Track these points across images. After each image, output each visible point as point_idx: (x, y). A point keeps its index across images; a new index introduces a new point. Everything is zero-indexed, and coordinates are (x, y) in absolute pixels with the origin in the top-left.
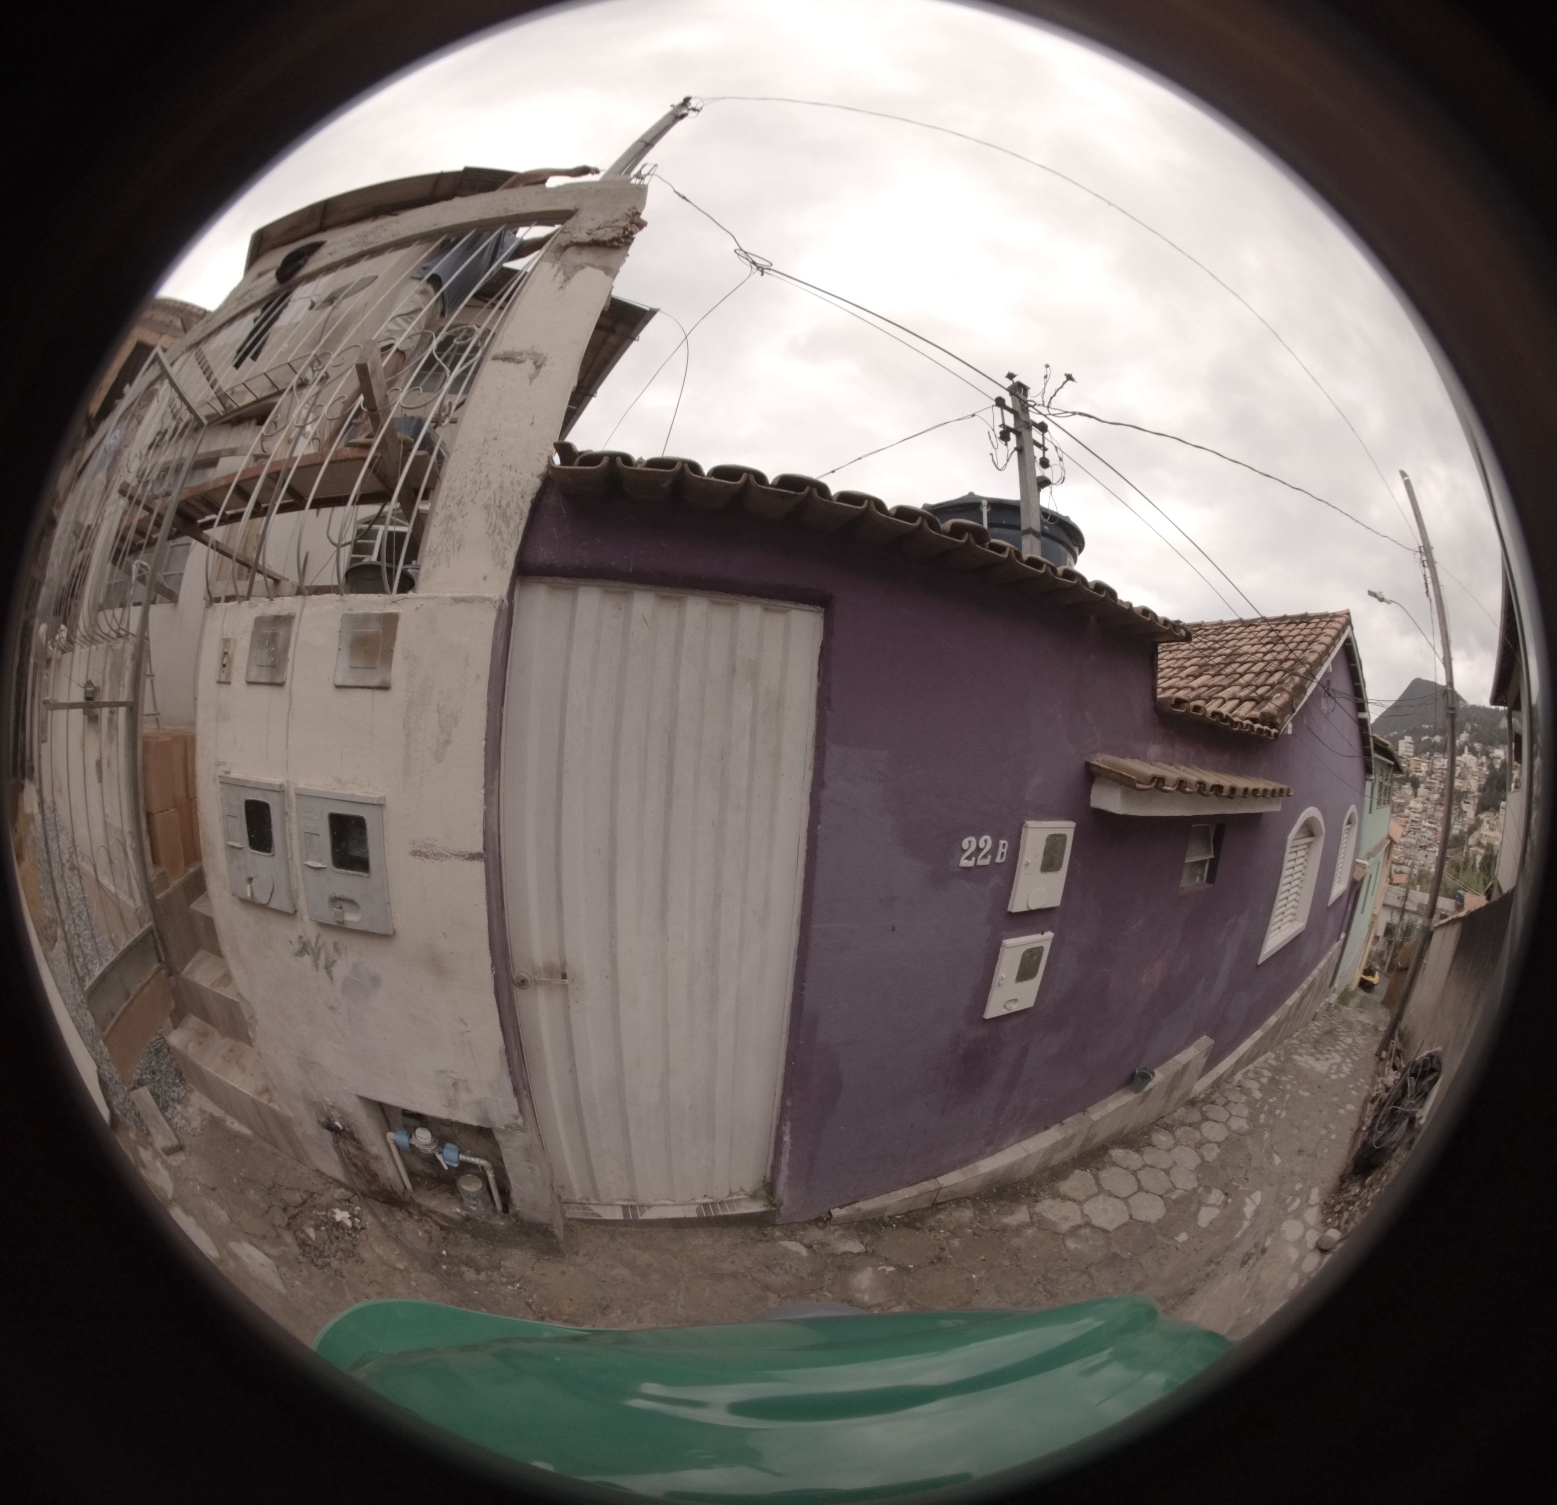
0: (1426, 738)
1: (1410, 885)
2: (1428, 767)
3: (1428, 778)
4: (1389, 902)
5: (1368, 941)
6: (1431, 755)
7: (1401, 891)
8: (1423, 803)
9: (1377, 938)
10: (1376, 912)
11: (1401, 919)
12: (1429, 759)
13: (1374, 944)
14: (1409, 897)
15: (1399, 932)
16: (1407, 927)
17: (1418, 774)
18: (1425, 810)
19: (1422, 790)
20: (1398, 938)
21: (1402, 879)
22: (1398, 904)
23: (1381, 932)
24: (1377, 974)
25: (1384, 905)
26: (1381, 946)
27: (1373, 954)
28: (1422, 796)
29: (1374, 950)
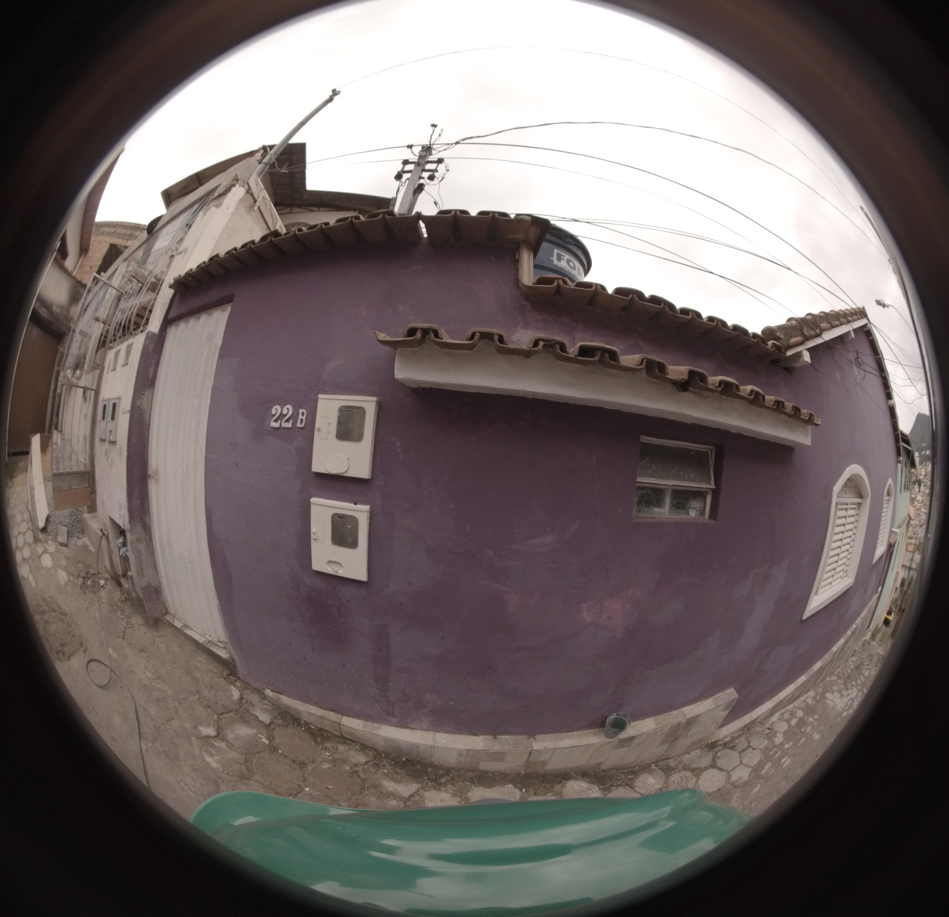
0: (923, 452)
1: (914, 552)
2: (925, 471)
3: (924, 479)
4: (905, 564)
5: (892, 592)
6: (926, 464)
7: (910, 555)
8: (923, 496)
9: (897, 588)
10: (898, 571)
11: (909, 574)
12: (925, 466)
13: (895, 593)
14: (914, 559)
15: (906, 583)
16: (910, 579)
17: (922, 477)
18: (923, 501)
19: (922, 488)
20: (905, 588)
21: (911, 548)
22: (908, 564)
23: (898, 585)
24: (893, 613)
25: (903, 566)
26: (897, 595)
27: (893, 600)
28: (922, 492)
29: (894, 597)
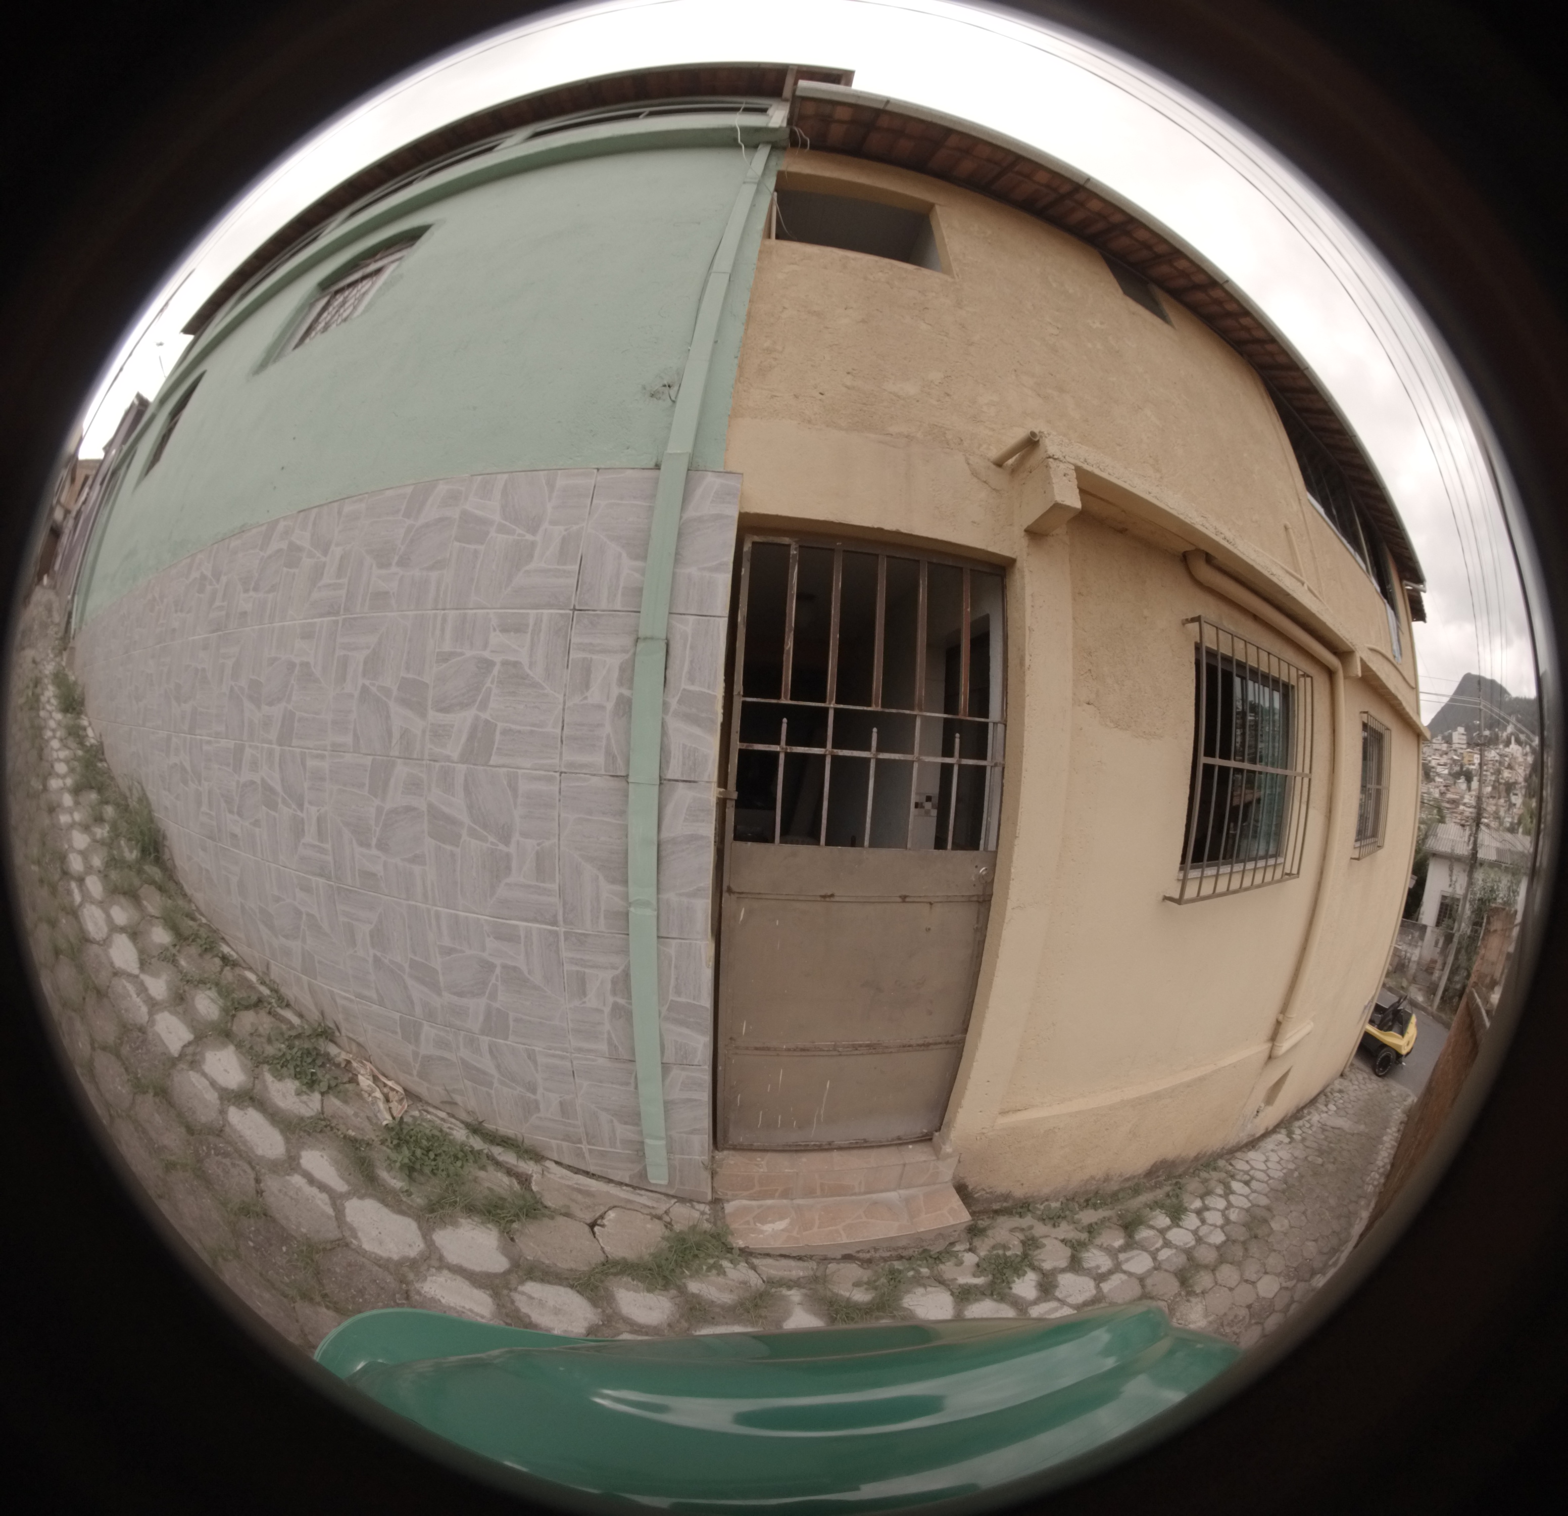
15: (1466, 911)
17: (1471, 767)
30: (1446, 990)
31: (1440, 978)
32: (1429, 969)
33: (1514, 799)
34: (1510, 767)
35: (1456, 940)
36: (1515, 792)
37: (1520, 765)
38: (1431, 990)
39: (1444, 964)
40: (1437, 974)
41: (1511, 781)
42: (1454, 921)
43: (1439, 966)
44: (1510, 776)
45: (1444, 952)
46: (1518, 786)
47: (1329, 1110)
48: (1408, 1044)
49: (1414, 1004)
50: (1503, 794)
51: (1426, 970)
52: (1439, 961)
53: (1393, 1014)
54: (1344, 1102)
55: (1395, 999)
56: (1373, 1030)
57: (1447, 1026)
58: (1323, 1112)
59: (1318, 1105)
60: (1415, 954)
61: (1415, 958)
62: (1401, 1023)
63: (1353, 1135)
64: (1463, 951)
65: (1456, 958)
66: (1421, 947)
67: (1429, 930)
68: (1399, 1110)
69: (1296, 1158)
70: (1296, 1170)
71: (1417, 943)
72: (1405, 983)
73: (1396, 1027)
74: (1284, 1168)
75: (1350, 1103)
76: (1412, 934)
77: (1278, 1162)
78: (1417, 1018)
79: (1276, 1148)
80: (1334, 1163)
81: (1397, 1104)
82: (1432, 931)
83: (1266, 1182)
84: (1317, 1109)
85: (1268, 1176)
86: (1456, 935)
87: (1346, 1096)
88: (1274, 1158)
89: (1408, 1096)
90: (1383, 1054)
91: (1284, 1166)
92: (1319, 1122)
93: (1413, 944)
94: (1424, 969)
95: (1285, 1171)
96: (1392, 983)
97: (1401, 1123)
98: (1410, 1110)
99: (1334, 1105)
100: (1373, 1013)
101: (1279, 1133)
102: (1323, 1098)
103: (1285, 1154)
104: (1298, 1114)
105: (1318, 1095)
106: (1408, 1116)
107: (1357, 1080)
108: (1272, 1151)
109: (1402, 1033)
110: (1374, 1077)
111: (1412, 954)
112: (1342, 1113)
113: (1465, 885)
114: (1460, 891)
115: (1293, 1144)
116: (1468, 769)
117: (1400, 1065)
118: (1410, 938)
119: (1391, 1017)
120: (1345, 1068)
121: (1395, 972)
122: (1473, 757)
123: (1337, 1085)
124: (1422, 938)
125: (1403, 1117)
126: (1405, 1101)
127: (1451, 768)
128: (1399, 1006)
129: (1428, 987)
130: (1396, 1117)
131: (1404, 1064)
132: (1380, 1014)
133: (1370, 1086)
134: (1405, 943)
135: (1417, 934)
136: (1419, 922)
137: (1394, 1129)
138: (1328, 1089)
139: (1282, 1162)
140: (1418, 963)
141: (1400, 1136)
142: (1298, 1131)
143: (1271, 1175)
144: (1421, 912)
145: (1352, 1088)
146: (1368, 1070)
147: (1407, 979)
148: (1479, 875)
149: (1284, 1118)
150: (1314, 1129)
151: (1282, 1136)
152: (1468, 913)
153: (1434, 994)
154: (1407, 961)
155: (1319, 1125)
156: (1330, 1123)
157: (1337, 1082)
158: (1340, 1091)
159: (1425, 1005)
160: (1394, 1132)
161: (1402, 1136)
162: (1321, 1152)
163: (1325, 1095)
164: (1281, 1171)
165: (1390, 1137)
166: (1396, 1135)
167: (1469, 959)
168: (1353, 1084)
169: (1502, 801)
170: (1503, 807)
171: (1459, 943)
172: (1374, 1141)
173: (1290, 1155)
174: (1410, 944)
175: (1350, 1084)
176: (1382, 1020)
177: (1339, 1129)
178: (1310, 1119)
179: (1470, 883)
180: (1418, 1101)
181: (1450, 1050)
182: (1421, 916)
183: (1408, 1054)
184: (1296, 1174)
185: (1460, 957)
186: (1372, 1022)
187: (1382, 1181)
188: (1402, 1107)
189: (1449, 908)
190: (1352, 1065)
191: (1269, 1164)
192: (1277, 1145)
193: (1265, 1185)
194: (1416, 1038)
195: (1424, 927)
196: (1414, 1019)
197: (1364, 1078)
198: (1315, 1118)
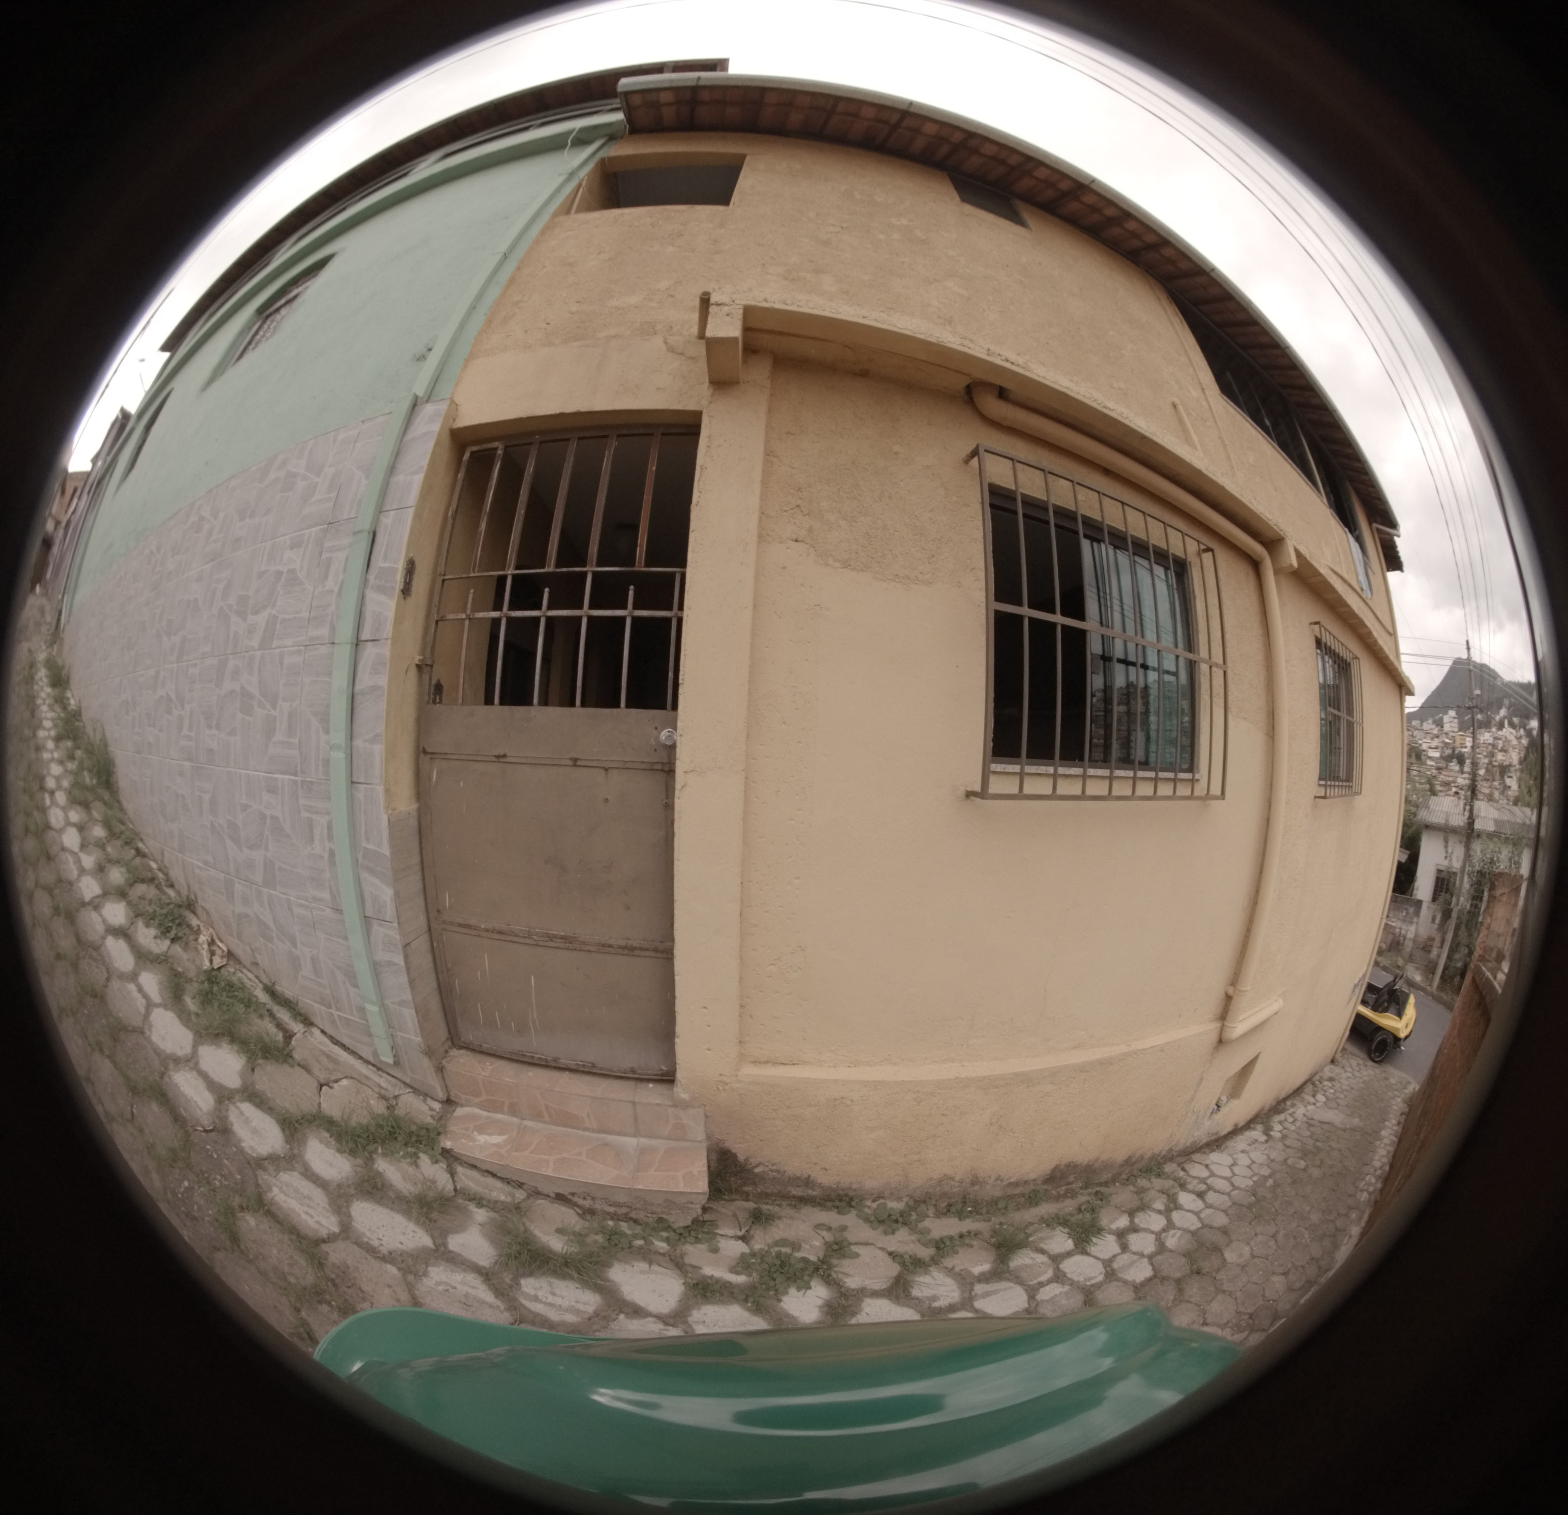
30: (1446, 968)
31: (1439, 956)
32: (1426, 947)
33: (1508, 781)
34: (1502, 750)
35: (1454, 915)
36: (1510, 774)
37: (1514, 748)
38: (1430, 969)
39: (1443, 941)
40: (1435, 952)
41: (1505, 763)
42: (1452, 897)
43: (1437, 943)
44: (1504, 758)
45: (1442, 927)
46: (1512, 769)
47: (1317, 1101)
48: (1407, 1027)
49: (1411, 984)
50: (1498, 777)
51: (1423, 948)
52: (1436, 938)
53: (1388, 994)
54: (1335, 1091)
55: (1391, 978)
56: (1367, 1012)
57: (1449, 1007)
58: (1309, 1103)
59: (1304, 1095)
60: (1410, 931)
61: (1410, 935)
62: (1398, 1003)
63: (1345, 1130)
64: (1463, 927)
65: (1456, 935)
66: (1417, 923)
67: (1425, 906)
68: (1399, 1100)
69: (1273, 1161)
70: (1270, 1176)
71: (1412, 919)
72: (1401, 962)
73: (1392, 1009)
74: (1255, 1174)
75: (1342, 1093)
76: (1406, 909)
77: (1249, 1167)
78: (1416, 998)
79: (1248, 1148)
80: (1320, 1167)
81: (1396, 1093)
82: (1428, 907)
83: (1228, 1194)
84: (1303, 1100)
85: (1232, 1185)
86: (1455, 909)
87: (1337, 1085)
88: (1244, 1160)
89: (1409, 1083)
90: (1379, 1038)
91: (1256, 1171)
92: (1304, 1115)
93: (1407, 920)
94: (1421, 947)
95: (1255, 1178)
96: (1384, 961)
97: (1402, 1114)
98: (1411, 1099)
99: (1324, 1095)
100: (1365, 993)
101: (1254, 1129)
102: (1309, 1088)
103: (1258, 1156)
104: (1279, 1106)
105: (1305, 1083)
106: (1408, 1105)
107: (1351, 1066)
108: (1243, 1152)
109: (1400, 1014)
110: (1370, 1063)
111: (1407, 931)
112: (1333, 1105)
113: (1462, 857)
114: (1457, 865)
115: (1270, 1143)
116: (1460, 752)
117: (1398, 1049)
118: (1404, 914)
119: (1386, 997)
120: (1336, 1053)
121: (1389, 951)
122: (1465, 740)
123: (1327, 1072)
124: (1417, 913)
125: (1405, 1108)
126: (1405, 1088)
127: (1443, 752)
128: (1394, 986)
129: (1426, 966)
130: (1396, 1108)
131: (1403, 1048)
132: (1375, 994)
133: (1365, 1073)
134: (1399, 919)
135: (1411, 910)
136: (1413, 897)
137: (1394, 1122)
138: (1317, 1077)
139: (1254, 1166)
140: (1414, 941)
141: (1400, 1130)
142: (1277, 1127)
143: (1236, 1184)
144: (1415, 887)
145: (1344, 1075)
146: (1363, 1055)
147: (1403, 958)
148: (1477, 847)
149: (1260, 1111)
150: (1298, 1124)
151: (1257, 1134)
152: (1466, 885)
153: (1433, 973)
154: (1402, 938)
155: (1305, 1119)
156: (1317, 1117)
157: (1327, 1069)
158: (1331, 1079)
159: (1423, 985)
160: (1393, 1125)
161: (1403, 1129)
162: (1304, 1154)
163: (1313, 1084)
164: (1250, 1178)
165: (1389, 1131)
166: (1396, 1128)
167: (1470, 935)
168: (1346, 1071)
169: (1496, 783)
170: (1496, 789)
171: (1458, 918)
172: (1370, 1136)
173: (1265, 1157)
174: (1404, 921)
175: (1342, 1071)
176: (1377, 1000)
177: (1328, 1123)
178: (1294, 1113)
179: (1468, 856)
180: (1420, 1090)
181: (1456, 1032)
182: (1415, 892)
183: (1407, 1037)
184: (1270, 1182)
185: (1460, 933)
186: (1364, 1002)
187: (1379, 1185)
188: (1403, 1096)
189: (1445, 882)
190: (1344, 1049)
191: (1236, 1170)
192: (1249, 1145)
193: (1226, 1198)
194: (1415, 1020)
195: (1420, 903)
196: (1412, 1000)
197: (1358, 1064)
198: (1300, 1111)
